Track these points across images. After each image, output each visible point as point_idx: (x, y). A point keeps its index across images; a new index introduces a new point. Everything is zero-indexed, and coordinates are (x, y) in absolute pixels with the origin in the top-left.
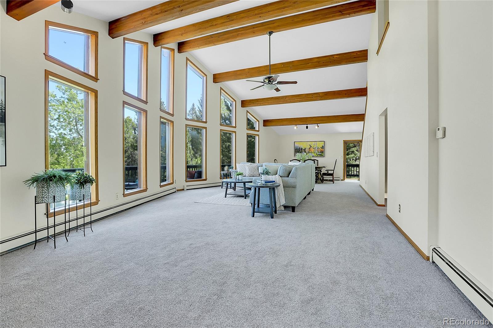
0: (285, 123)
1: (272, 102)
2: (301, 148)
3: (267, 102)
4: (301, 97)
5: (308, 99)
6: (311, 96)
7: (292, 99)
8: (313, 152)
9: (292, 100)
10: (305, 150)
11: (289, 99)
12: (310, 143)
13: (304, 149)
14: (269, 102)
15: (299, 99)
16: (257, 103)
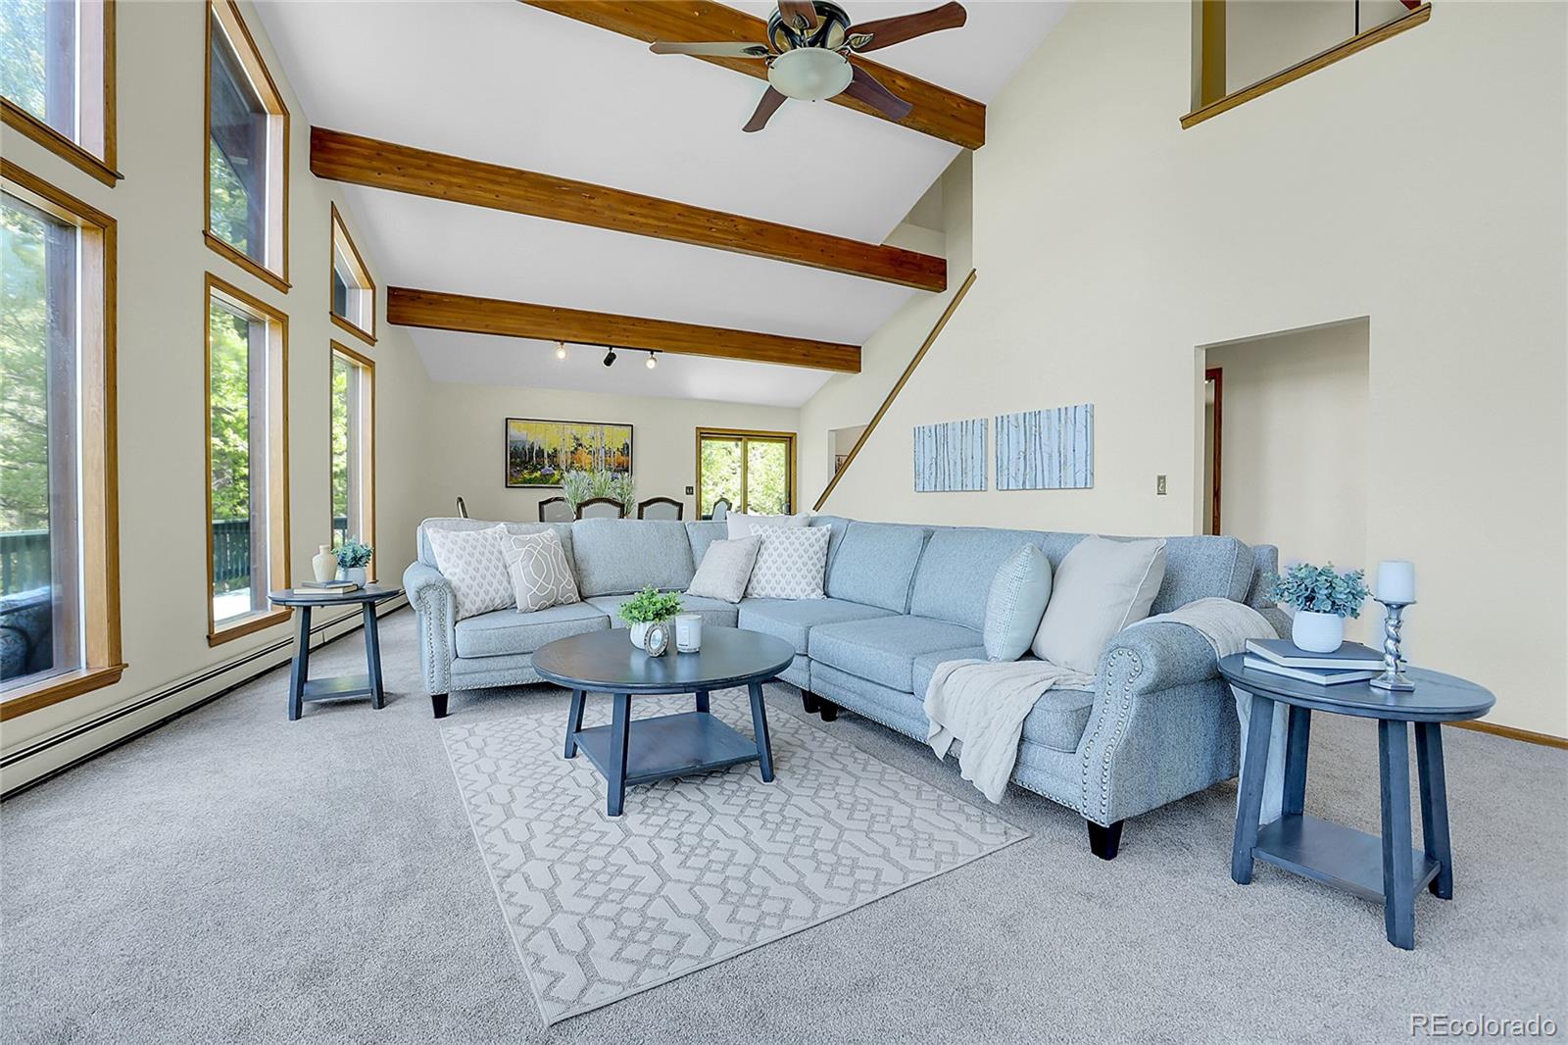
0: (510, 322)
1: (518, 197)
2: (536, 448)
3: (490, 186)
4: (664, 215)
5: (691, 230)
6: (702, 222)
7: (624, 212)
8: (588, 467)
9: (620, 216)
10: (553, 456)
11: (609, 208)
12: (576, 430)
13: (549, 456)
14: (503, 193)
15: (654, 218)
16: (425, 173)
